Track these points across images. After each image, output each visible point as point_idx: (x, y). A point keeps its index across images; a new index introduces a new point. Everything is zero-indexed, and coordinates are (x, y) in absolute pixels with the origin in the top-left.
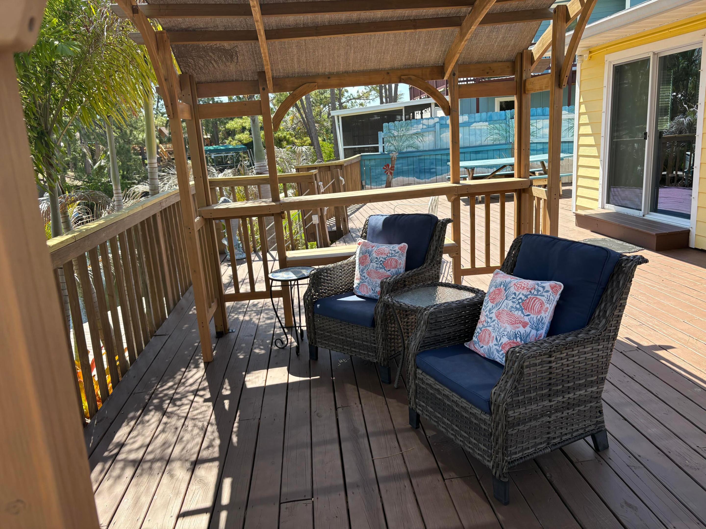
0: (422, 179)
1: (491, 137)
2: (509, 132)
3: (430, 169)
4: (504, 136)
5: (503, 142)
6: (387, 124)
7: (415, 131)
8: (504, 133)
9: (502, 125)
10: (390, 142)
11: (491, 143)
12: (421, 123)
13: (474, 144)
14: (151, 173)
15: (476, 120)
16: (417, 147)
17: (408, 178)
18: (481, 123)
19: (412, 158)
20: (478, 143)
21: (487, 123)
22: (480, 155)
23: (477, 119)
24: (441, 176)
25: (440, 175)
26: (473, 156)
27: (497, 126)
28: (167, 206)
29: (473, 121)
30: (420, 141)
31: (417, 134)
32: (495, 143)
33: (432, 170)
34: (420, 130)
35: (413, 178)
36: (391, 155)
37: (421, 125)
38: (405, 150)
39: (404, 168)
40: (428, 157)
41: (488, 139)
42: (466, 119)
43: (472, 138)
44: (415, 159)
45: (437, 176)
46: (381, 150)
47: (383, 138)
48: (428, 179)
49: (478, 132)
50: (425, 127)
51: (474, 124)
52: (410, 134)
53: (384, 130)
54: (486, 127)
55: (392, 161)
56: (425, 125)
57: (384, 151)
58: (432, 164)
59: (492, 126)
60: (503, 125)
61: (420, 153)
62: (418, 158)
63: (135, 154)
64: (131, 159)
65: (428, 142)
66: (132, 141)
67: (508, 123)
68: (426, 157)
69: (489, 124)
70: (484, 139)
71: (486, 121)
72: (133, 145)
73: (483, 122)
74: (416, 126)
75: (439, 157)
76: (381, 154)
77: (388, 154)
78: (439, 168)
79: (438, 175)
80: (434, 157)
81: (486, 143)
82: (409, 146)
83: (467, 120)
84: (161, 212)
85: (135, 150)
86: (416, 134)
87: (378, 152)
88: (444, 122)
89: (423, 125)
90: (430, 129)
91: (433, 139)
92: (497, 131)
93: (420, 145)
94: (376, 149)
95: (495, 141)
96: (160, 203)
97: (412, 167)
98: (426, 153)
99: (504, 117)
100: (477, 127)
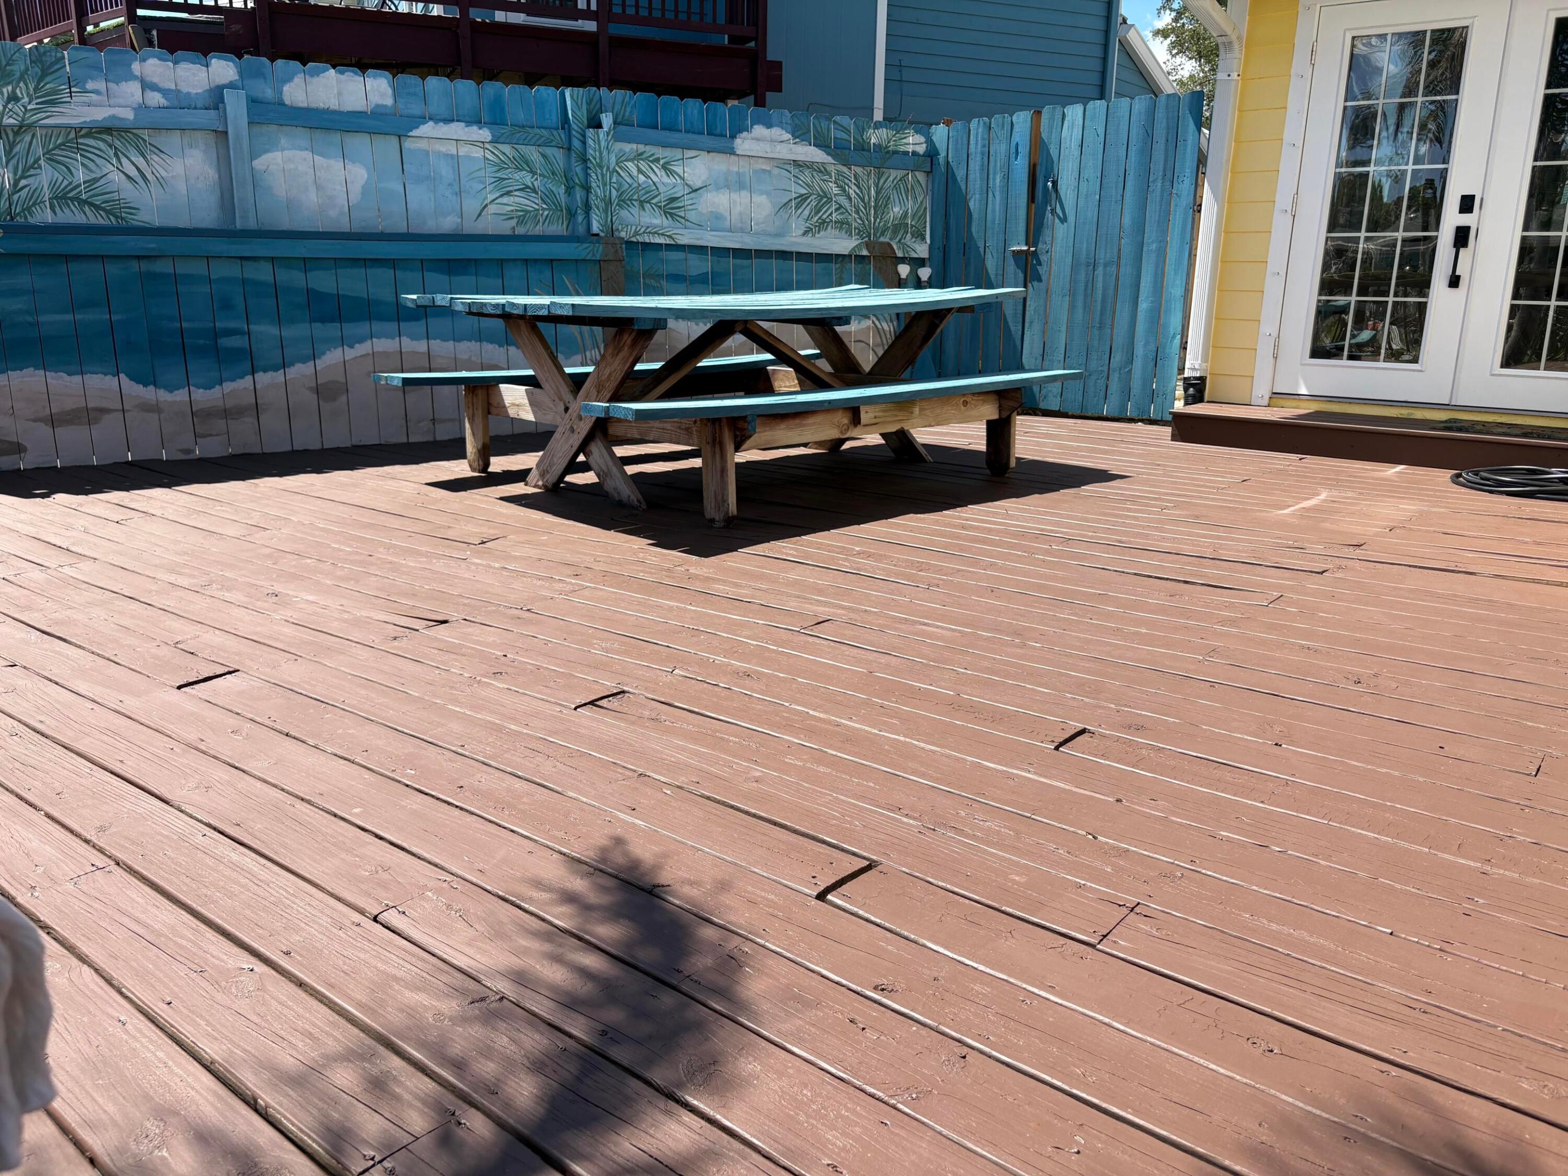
0: (170, 389)
1: (505, 200)
2: (587, 189)
3: (216, 334)
4: (557, 207)
5: (558, 228)
8: (565, 190)
9: (549, 151)
11: (505, 227)
12: (131, 77)
13: (432, 225)
15: (433, 109)
16: (120, 209)
17: (78, 379)
18: (457, 130)
19: (97, 267)
20: (448, 224)
21: (483, 134)
23: (437, 105)
24: (279, 376)
25: (276, 369)
27: (533, 153)
29: (418, 110)
30: (133, 172)
31: (108, 130)
32: (520, 231)
33: (225, 342)
34: (129, 115)
35: (110, 382)
37: (134, 88)
38: (44, 216)
39: (42, 319)
40: (198, 268)
41: (492, 209)
42: (383, 95)
43: (418, 196)
44: (114, 270)
45: (260, 376)
48: (208, 387)
49: (445, 170)
50: (155, 99)
51: (427, 129)
52: (69, 128)
56: (155, 88)
58: (227, 305)
59: (507, 149)
60: (557, 155)
61: (149, 244)
62: (135, 266)
65: (182, 188)
67: (576, 143)
68: (183, 268)
69: (494, 141)
70: (472, 205)
71: (479, 123)
73: (469, 123)
74: (100, 85)
75: (263, 273)
78: (265, 330)
79: (265, 371)
80: (234, 271)
81: (482, 227)
82: (62, 198)
83: (390, 101)
88: (269, 94)
89: (146, 85)
90: (188, 117)
91: (212, 173)
92: (529, 179)
93: (128, 192)
95: (522, 220)
97: (98, 316)
99: (557, 119)
100: (440, 146)
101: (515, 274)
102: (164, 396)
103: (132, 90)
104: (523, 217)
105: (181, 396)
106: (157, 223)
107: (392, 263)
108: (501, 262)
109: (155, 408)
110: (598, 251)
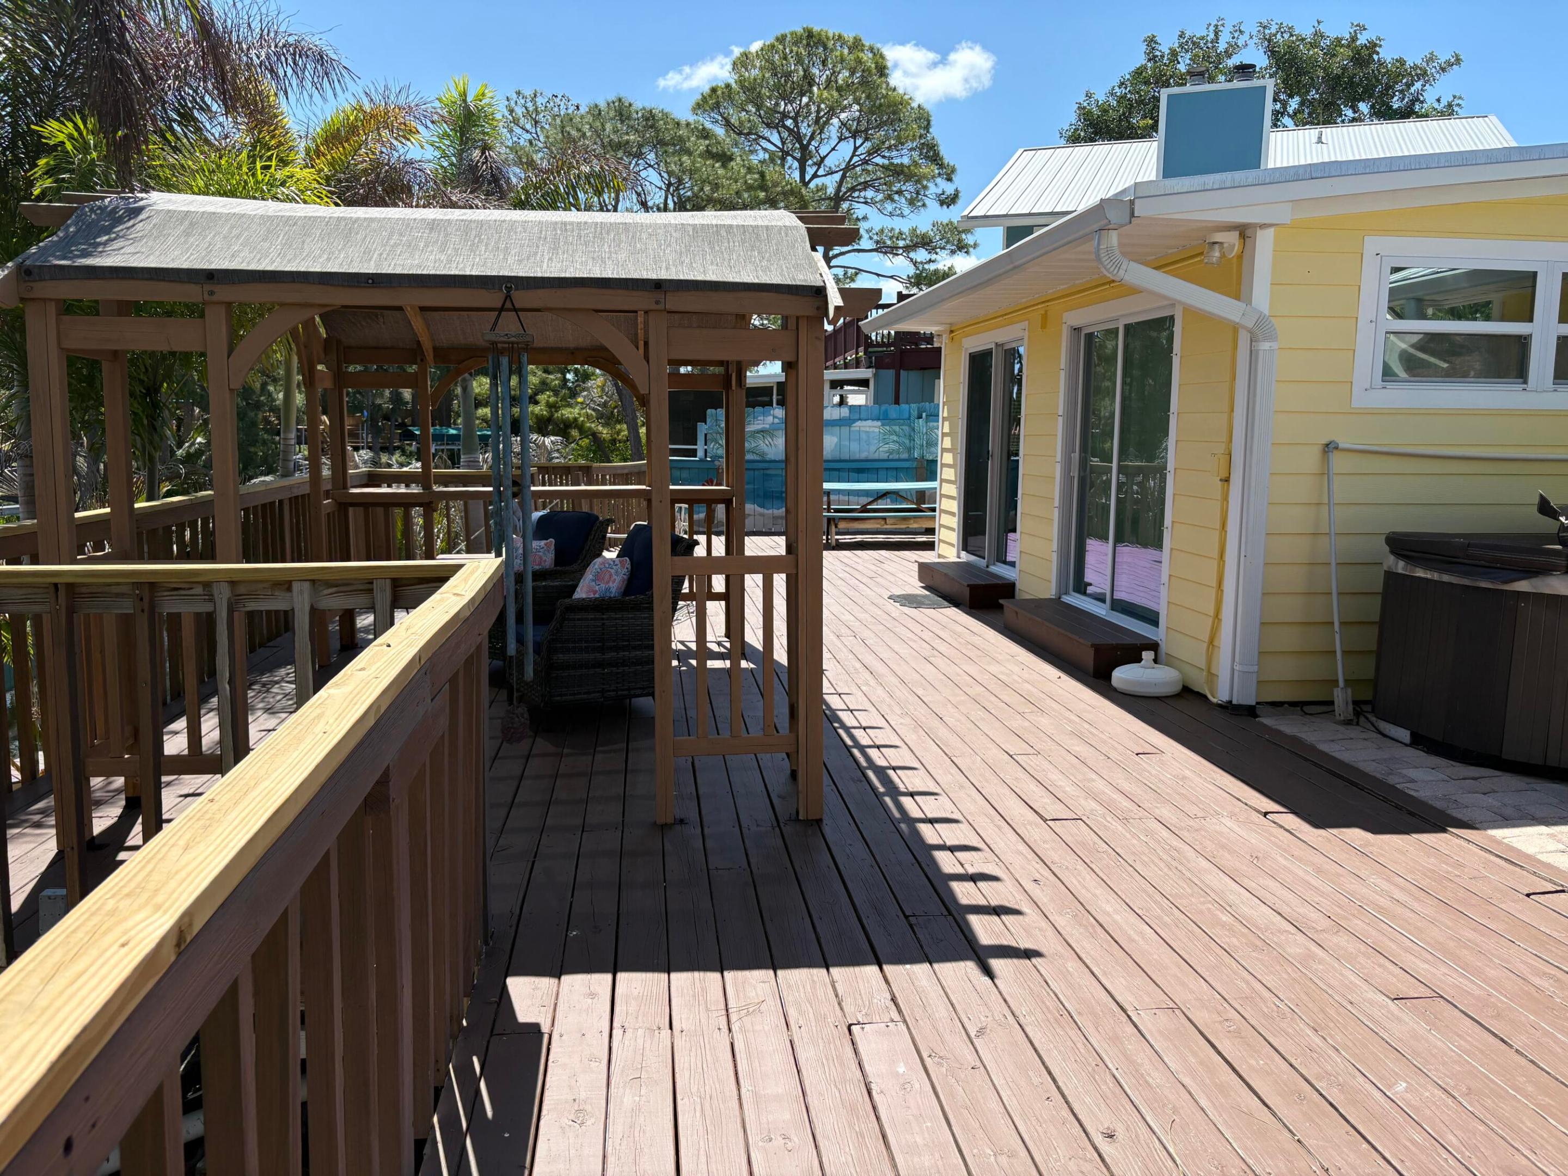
5: (905, 456)
6: (713, 411)
7: (760, 427)
8: (907, 441)
9: (904, 427)
10: (717, 442)
11: (884, 456)
13: (857, 457)
14: (284, 451)
16: (763, 454)
18: (869, 423)
19: (752, 472)
20: (864, 455)
21: (879, 423)
22: (865, 475)
26: (852, 475)
27: (897, 428)
28: (300, 494)
29: (857, 416)
32: (891, 457)
34: (767, 426)
35: (752, 506)
36: (717, 463)
37: (771, 418)
43: (854, 447)
44: (756, 473)
46: (700, 454)
47: (706, 435)
49: (864, 436)
51: (858, 423)
53: (708, 420)
54: (877, 430)
55: (718, 473)
57: (706, 456)
59: (888, 428)
61: (766, 465)
63: (266, 431)
64: (257, 441)
66: (264, 404)
69: (883, 425)
70: (873, 448)
71: (878, 419)
72: (265, 412)
73: (873, 420)
76: (701, 460)
77: (712, 461)
81: (876, 456)
83: (848, 415)
84: (290, 499)
85: (270, 423)
86: (762, 431)
87: (696, 456)
89: (774, 417)
92: (895, 438)
93: (766, 449)
94: (693, 453)
95: (891, 453)
96: (290, 487)
98: (772, 465)
99: (906, 416)
100: (862, 429)
101: (882, 474)
102: (766, 511)
103: (770, 419)
104: (891, 452)
105: (770, 511)
106: (773, 458)
107: (839, 470)
108: (877, 469)
109: (762, 515)
110: (915, 465)
